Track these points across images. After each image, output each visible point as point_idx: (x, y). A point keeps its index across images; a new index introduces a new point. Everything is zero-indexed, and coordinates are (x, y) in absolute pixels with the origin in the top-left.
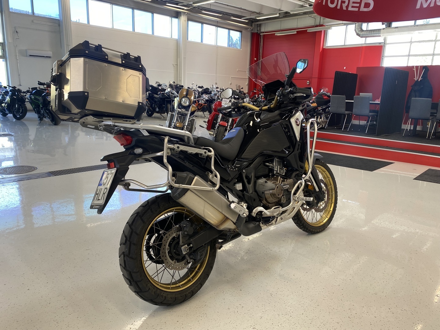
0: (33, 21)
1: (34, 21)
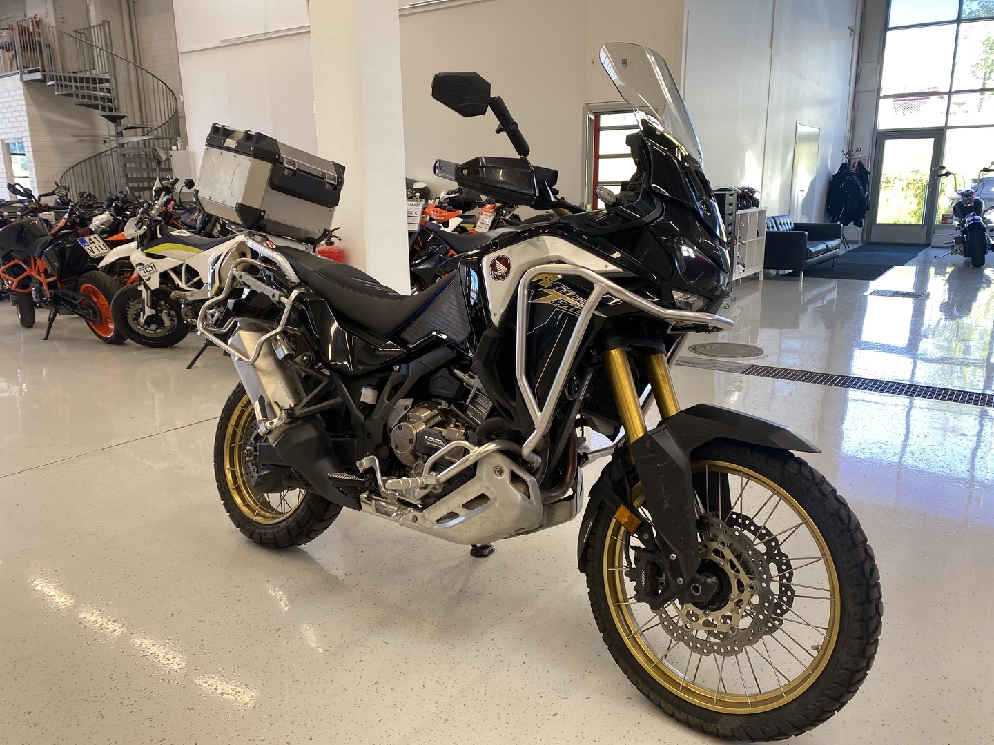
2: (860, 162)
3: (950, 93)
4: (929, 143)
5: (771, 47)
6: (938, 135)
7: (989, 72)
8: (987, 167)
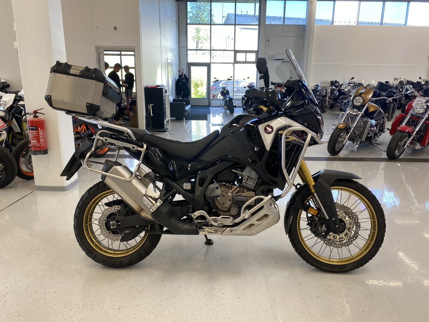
0: (282, 30)
1: (284, 30)
2: (185, 74)
3: (210, 50)
4: (205, 68)
5: (160, 28)
6: (208, 65)
7: (198, 40)
8: (229, 78)
